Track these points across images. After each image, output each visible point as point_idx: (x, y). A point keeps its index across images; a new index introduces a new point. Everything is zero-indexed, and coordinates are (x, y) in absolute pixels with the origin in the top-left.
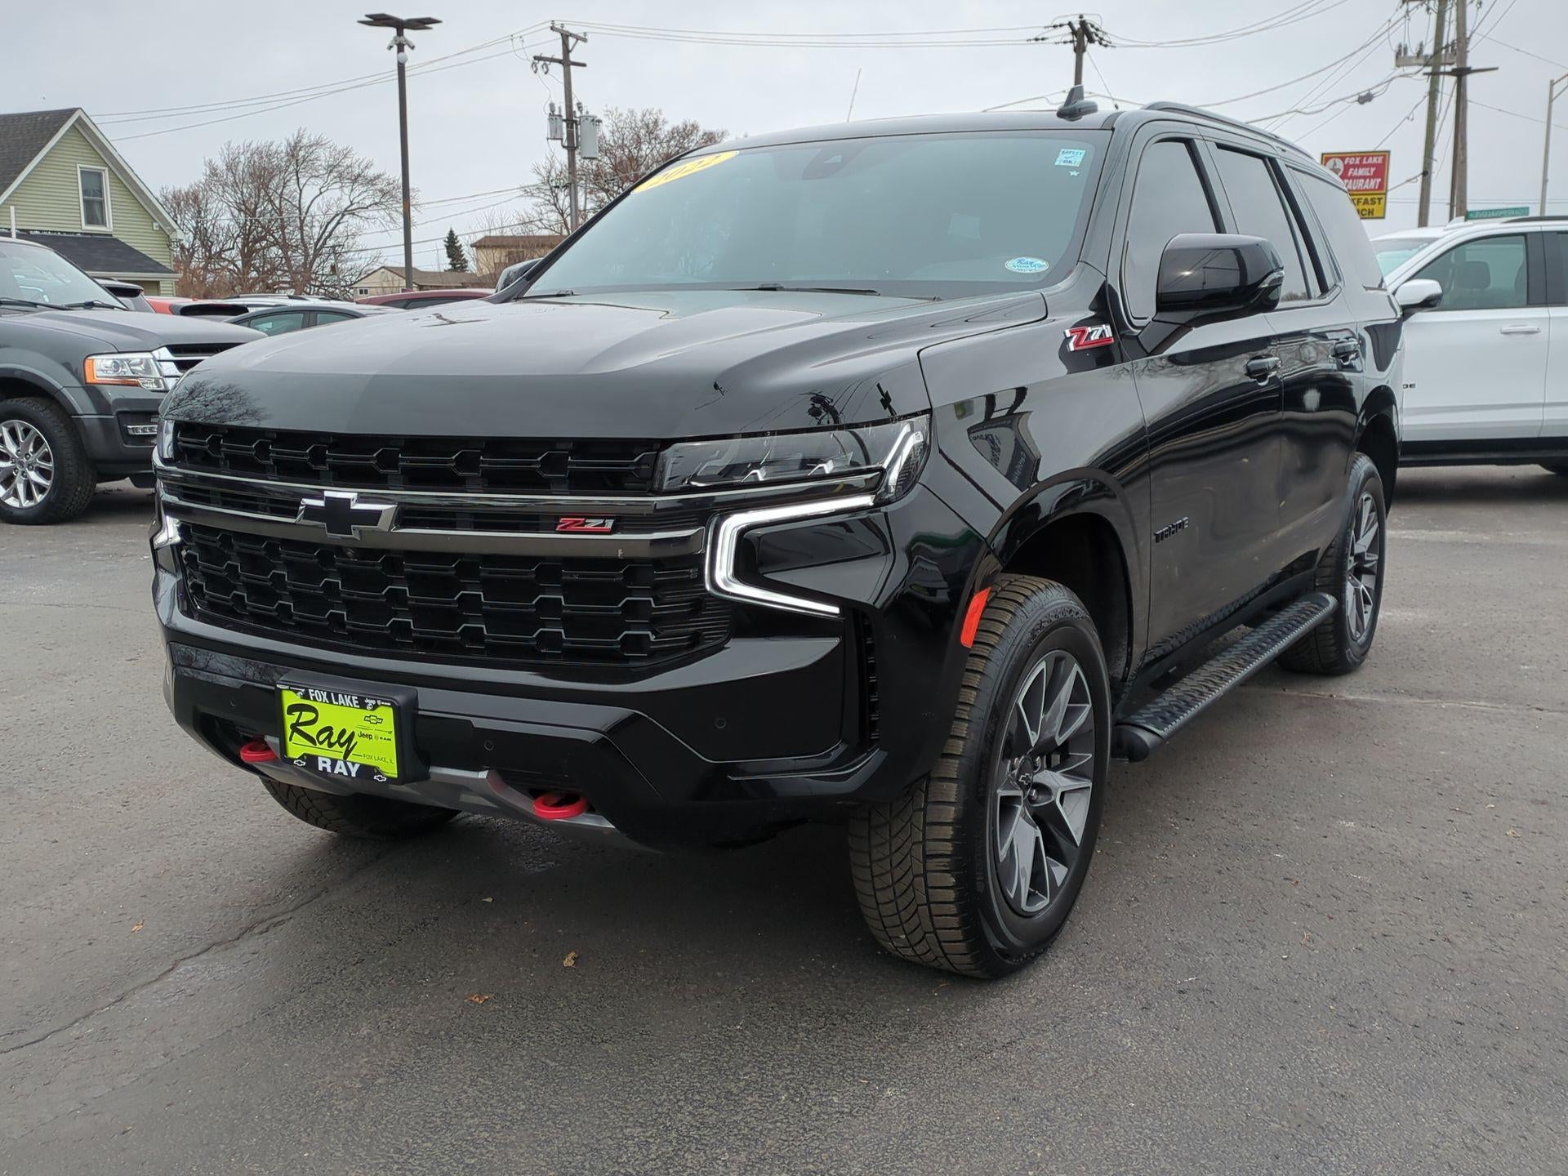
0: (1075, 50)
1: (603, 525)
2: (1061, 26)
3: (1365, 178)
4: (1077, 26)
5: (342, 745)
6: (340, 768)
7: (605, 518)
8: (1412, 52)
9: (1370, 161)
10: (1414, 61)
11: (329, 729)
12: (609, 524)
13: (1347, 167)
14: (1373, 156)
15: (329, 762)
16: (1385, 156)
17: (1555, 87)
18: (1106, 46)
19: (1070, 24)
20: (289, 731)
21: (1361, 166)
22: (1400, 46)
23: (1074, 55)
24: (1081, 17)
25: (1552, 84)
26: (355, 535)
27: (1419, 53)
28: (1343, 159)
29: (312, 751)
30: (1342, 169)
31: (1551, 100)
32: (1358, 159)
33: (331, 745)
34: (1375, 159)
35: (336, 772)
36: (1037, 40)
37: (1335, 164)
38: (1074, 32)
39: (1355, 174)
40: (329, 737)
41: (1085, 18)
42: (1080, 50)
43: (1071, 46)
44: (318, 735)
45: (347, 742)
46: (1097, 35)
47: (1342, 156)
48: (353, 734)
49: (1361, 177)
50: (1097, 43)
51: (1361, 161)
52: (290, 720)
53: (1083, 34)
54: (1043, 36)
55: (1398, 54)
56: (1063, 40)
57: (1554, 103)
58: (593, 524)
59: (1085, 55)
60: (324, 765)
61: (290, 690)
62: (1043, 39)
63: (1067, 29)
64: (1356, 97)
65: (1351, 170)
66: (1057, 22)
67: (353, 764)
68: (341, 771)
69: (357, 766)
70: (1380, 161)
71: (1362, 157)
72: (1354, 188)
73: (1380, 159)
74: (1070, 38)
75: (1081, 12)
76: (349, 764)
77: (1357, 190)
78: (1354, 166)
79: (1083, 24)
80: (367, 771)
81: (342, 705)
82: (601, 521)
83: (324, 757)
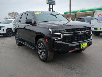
11: (83, 45)
83: (83, 47)
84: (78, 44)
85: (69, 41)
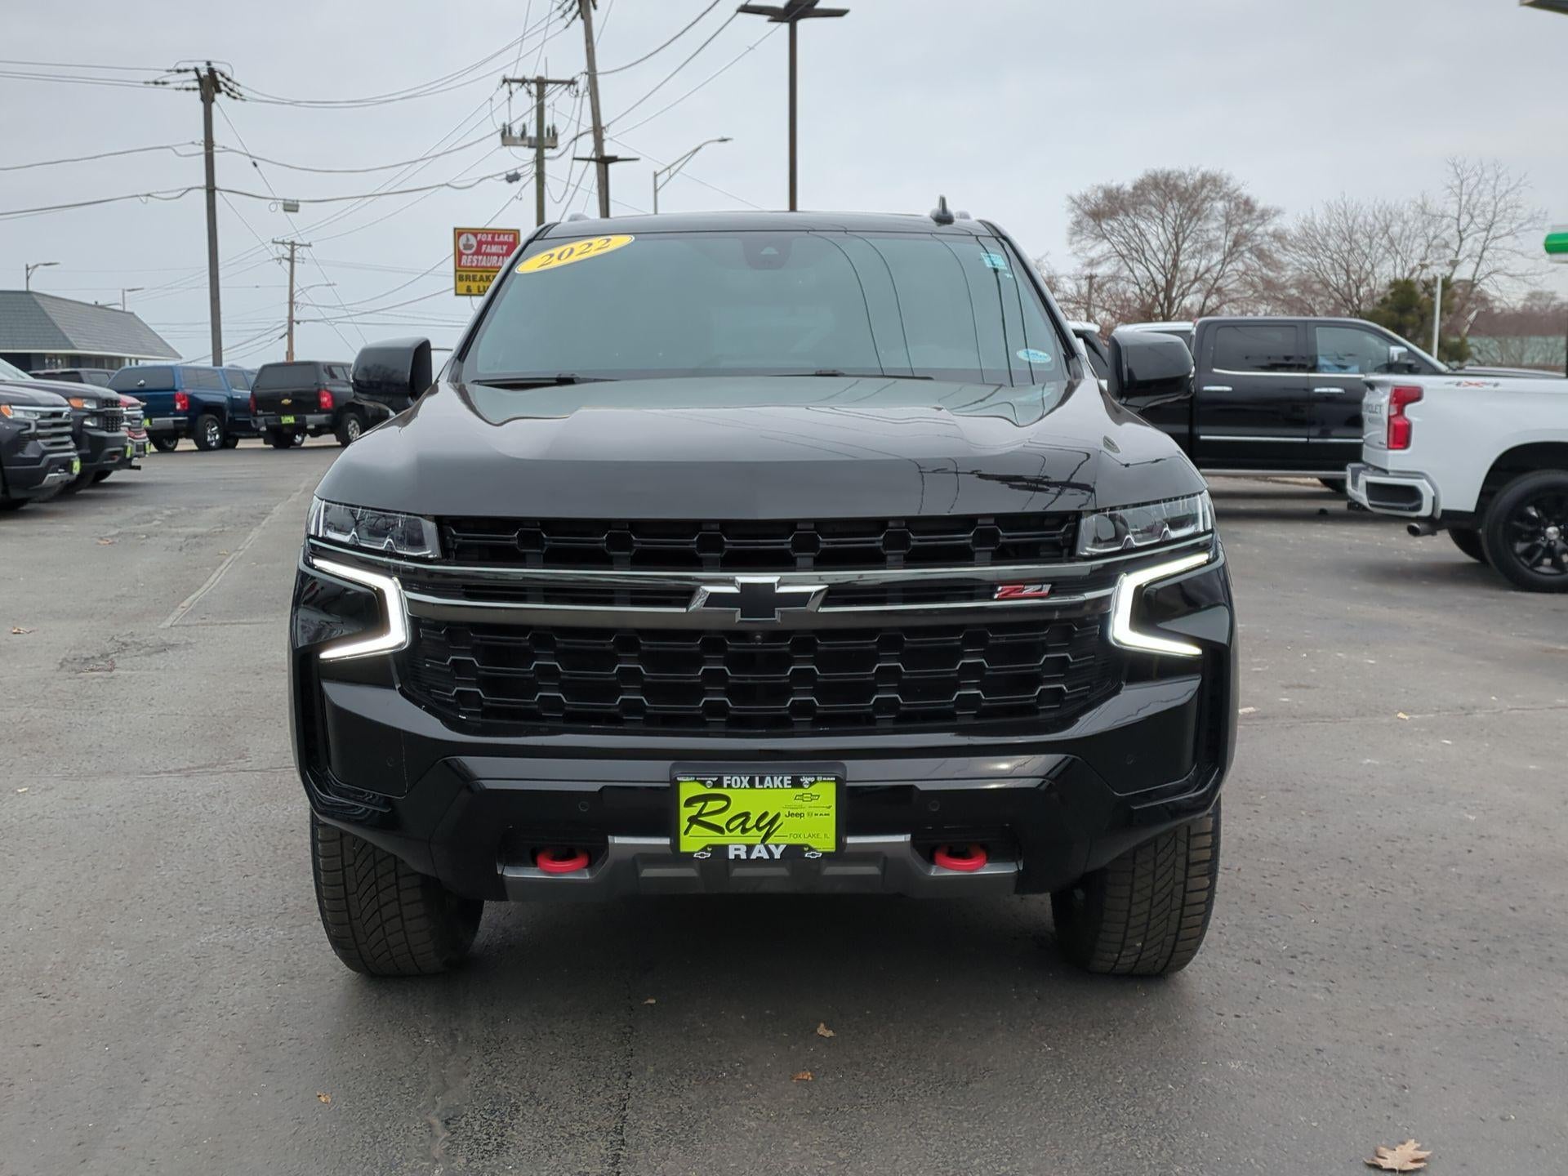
0: (202, 99)
1: (1040, 590)
2: (186, 71)
3: (498, 255)
4: (204, 73)
5: (760, 829)
6: (759, 852)
7: (1042, 583)
8: (516, 131)
9: (502, 238)
10: (519, 142)
11: (746, 815)
12: (1047, 588)
13: (480, 243)
14: (504, 234)
15: (744, 848)
16: (515, 234)
17: (659, 178)
18: (235, 98)
19: (196, 70)
20: (684, 824)
21: (493, 243)
22: (504, 125)
23: (201, 105)
24: (209, 63)
25: (656, 175)
26: (777, 618)
27: (523, 134)
28: (475, 235)
29: (717, 839)
30: (475, 244)
31: (656, 191)
32: (490, 236)
33: (744, 830)
34: (506, 237)
35: (753, 856)
36: (156, 83)
37: (468, 239)
38: (200, 80)
39: (488, 251)
40: (744, 823)
41: (214, 65)
42: (207, 100)
43: (197, 94)
44: (728, 824)
45: (769, 824)
46: (225, 85)
47: (475, 232)
48: (777, 816)
49: (493, 254)
50: (224, 94)
51: (493, 238)
52: (686, 813)
53: (210, 84)
54: (165, 80)
55: (503, 135)
56: (184, 87)
57: (659, 194)
58: (1030, 590)
59: (214, 105)
60: (737, 853)
61: (695, 780)
62: (164, 83)
63: (193, 75)
64: (504, 176)
65: (484, 246)
66: (181, 67)
67: (777, 846)
68: (760, 855)
69: (782, 848)
70: (511, 240)
71: (494, 234)
72: (489, 265)
73: (511, 237)
74: (196, 85)
75: (209, 59)
76: (772, 848)
77: (491, 267)
78: (487, 243)
79: (212, 71)
80: (794, 852)
81: (768, 787)
82: (1039, 587)
83: (736, 844)
84: (652, 773)
85: (488, 712)
